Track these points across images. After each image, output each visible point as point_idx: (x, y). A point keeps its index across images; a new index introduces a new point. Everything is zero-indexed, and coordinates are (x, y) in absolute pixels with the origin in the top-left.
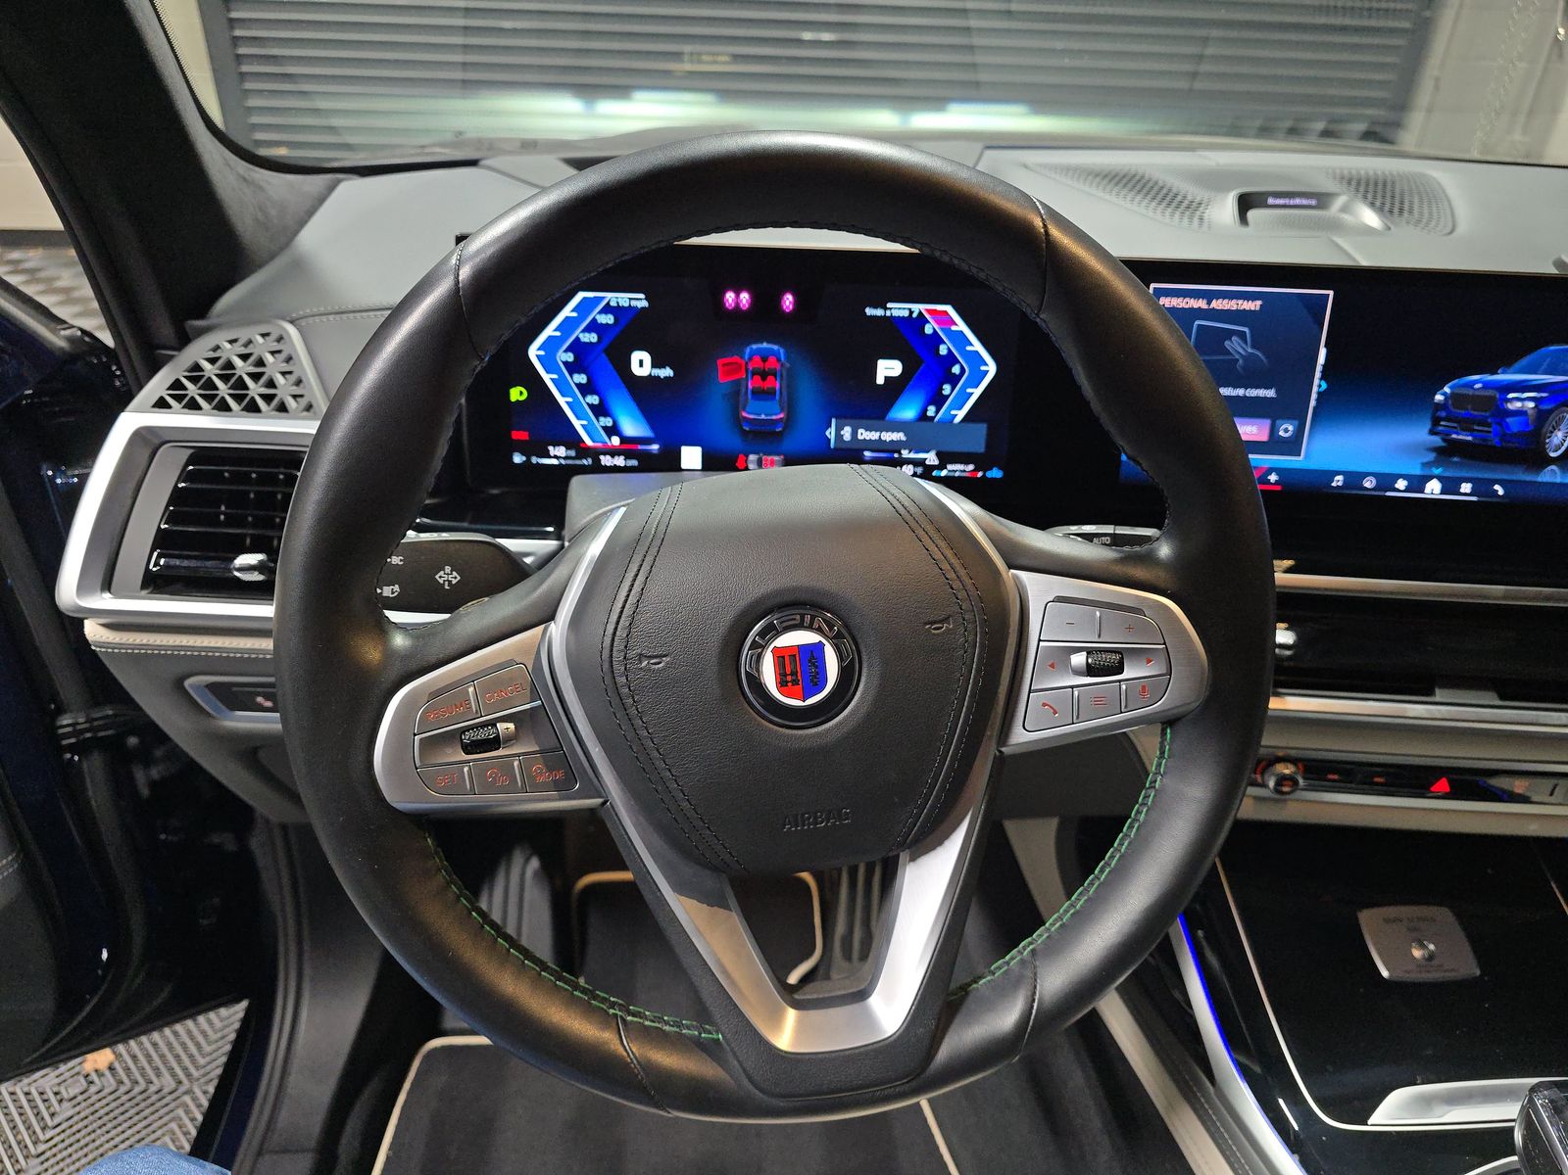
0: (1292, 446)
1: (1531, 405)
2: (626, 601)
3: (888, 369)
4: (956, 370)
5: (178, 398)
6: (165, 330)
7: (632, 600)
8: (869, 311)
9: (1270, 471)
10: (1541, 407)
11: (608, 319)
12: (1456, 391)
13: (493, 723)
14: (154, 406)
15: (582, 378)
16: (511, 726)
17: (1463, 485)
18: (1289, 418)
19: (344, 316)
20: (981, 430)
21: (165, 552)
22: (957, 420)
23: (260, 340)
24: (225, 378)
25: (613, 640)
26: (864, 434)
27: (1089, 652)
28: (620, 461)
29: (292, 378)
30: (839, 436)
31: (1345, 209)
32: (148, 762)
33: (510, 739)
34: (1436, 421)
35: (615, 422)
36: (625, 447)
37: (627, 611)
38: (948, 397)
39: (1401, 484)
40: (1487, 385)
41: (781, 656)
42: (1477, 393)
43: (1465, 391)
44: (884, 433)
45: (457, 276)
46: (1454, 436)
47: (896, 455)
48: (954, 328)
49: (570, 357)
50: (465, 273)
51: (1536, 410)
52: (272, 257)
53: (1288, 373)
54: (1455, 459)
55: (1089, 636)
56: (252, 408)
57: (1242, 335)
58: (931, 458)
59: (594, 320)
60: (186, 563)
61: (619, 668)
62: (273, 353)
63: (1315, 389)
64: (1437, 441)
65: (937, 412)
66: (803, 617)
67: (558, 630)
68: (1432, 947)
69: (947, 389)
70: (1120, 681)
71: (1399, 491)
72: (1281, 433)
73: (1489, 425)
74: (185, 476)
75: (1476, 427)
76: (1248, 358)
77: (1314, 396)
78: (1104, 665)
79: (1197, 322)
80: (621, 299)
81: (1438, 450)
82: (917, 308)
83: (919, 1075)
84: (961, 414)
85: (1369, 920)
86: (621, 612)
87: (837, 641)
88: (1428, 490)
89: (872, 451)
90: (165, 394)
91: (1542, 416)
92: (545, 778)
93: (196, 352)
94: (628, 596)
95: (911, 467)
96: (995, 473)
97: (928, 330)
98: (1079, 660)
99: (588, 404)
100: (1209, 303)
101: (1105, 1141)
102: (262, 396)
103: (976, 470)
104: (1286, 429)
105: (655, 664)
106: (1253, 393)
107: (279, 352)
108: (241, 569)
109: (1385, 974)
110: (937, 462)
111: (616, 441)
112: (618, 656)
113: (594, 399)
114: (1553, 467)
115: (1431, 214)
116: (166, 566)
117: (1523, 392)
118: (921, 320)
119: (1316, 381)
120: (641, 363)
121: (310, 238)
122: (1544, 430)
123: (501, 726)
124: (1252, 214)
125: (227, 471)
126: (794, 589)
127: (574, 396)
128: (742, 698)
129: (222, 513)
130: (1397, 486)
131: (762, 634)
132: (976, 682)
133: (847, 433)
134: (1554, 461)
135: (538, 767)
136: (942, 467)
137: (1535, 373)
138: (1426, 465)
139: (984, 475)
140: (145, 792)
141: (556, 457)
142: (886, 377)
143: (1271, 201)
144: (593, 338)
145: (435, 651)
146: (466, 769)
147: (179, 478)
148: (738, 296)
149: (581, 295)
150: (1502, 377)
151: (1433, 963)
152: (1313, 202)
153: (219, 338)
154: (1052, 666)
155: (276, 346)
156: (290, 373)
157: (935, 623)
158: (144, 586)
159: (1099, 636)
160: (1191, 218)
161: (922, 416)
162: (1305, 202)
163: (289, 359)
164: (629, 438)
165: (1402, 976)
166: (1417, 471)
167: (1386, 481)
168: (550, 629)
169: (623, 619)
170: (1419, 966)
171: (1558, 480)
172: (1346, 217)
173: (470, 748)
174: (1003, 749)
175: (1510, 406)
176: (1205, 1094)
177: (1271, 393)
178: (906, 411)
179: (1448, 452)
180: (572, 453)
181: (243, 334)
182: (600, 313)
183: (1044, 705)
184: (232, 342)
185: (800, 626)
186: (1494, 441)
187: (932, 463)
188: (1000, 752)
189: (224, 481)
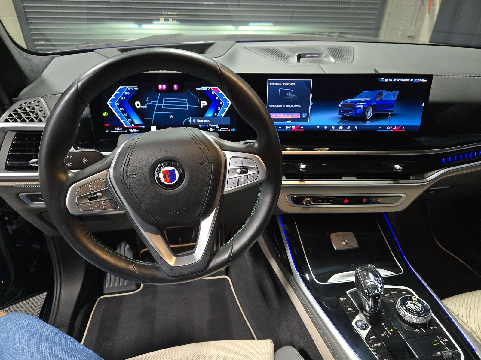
0: (306, 119)
1: (362, 106)
2: (126, 162)
3: (203, 104)
4: (221, 103)
5: (11, 119)
6: (6, 101)
7: (127, 161)
8: (197, 89)
9: (301, 126)
10: (364, 106)
11: (128, 93)
12: (344, 104)
13: (96, 193)
14: (4, 121)
15: (122, 109)
16: (101, 194)
17: (348, 127)
18: (304, 112)
19: (56, 95)
20: (229, 118)
21: (11, 160)
22: (222, 116)
23: (33, 102)
24: (24, 113)
25: (123, 171)
26: (199, 121)
27: (240, 169)
28: (134, 131)
29: (43, 112)
30: (192, 122)
31: (325, 57)
32: (11, 224)
33: (100, 197)
34: (340, 111)
35: (132, 120)
36: (135, 127)
37: (126, 164)
38: (220, 110)
39: (333, 127)
40: (351, 102)
41: (164, 173)
42: (349, 104)
43: (346, 103)
44: (204, 120)
45: (77, 86)
46: (344, 115)
47: (208, 126)
48: (219, 92)
49: (118, 104)
50: (79, 84)
51: (363, 107)
52: (35, 79)
53: (303, 100)
54: (345, 120)
55: (240, 165)
56: (32, 121)
57: (291, 92)
58: (217, 126)
59: (124, 94)
60: (17, 163)
61: (125, 178)
62: (37, 106)
63: (310, 104)
64: (340, 116)
65: (217, 114)
66: (169, 163)
67: (111, 170)
68: (347, 241)
69: (219, 108)
70: (247, 175)
71: (332, 129)
72: (303, 116)
73: (352, 112)
74: (14, 140)
75: (349, 112)
76: (293, 97)
77: (310, 106)
78: (244, 171)
79: (280, 89)
80: (132, 88)
81: (341, 118)
82: (209, 88)
83: (205, 270)
84: (223, 115)
85: (333, 236)
86: (125, 164)
87: (178, 168)
88: (340, 128)
89: (201, 125)
90: (7, 118)
91: (365, 109)
92: (110, 206)
93: (15, 106)
94: (126, 160)
95: (212, 129)
96: (234, 130)
97: (213, 93)
98: (238, 171)
99: (124, 116)
100: (282, 84)
101: (275, 299)
102: (35, 117)
103: (228, 129)
104: (304, 115)
105: (134, 176)
106: (295, 106)
107: (39, 105)
108: (32, 163)
109: (335, 249)
110: (218, 127)
111: (133, 125)
112: (125, 175)
113: (126, 115)
114: (369, 121)
115: (348, 57)
116: (11, 164)
117: (360, 103)
118: (211, 91)
119: (310, 103)
120: (138, 105)
121: (46, 74)
122: (365, 112)
123: (98, 194)
124: (301, 59)
125: (26, 138)
126: (167, 157)
127: (120, 114)
128: (156, 184)
129: (26, 149)
130: (332, 128)
131: (160, 168)
132: (213, 177)
133: (194, 120)
134: (368, 120)
135: (108, 203)
136: (220, 128)
137: (362, 98)
138: (338, 122)
139: (231, 130)
140: (11, 233)
141: (117, 130)
142: (203, 106)
143: (307, 56)
144: (124, 98)
145: (80, 177)
146: (90, 204)
147: (13, 140)
148: (162, 86)
149: (120, 87)
150: (355, 99)
151: (347, 245)
152: (318, 56)
153: (22, 102)
154: (232, 173)
155: (38, 104)
156: (42, 111)
157: (201, 163)
158: (5, 169)
159: (242, 165)
160: (285, 61)
161: (214, 116)
162: (315, 56)
163: (41, 107)
164: (137, 124)
165: (339, 248)
166: (337, 124)
167: (329, 127)
168: (109, 170)
169: (125, 166)
170: (344, 246)
171: (370, 124)
172: (326, 59)
173: (90, 199)
174: (223, 193)
175: (357, 107)
176: (291, 280)
177: (299, 106)
178: (209, 114)
179: (343, 119)
180: (122, 129)
181: (28, 101)
182: (126, 92)
183: (231, 182)
184: (25, 103)
185: (168, 166)
186: (354, 115)
187: (217, 128)
188: (223, 194)
189: (26, 140)
